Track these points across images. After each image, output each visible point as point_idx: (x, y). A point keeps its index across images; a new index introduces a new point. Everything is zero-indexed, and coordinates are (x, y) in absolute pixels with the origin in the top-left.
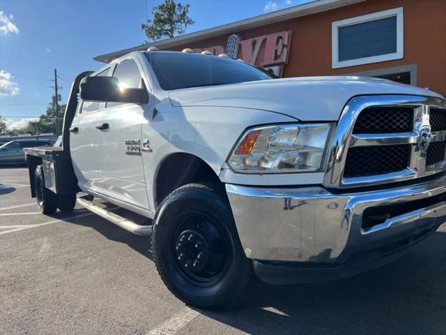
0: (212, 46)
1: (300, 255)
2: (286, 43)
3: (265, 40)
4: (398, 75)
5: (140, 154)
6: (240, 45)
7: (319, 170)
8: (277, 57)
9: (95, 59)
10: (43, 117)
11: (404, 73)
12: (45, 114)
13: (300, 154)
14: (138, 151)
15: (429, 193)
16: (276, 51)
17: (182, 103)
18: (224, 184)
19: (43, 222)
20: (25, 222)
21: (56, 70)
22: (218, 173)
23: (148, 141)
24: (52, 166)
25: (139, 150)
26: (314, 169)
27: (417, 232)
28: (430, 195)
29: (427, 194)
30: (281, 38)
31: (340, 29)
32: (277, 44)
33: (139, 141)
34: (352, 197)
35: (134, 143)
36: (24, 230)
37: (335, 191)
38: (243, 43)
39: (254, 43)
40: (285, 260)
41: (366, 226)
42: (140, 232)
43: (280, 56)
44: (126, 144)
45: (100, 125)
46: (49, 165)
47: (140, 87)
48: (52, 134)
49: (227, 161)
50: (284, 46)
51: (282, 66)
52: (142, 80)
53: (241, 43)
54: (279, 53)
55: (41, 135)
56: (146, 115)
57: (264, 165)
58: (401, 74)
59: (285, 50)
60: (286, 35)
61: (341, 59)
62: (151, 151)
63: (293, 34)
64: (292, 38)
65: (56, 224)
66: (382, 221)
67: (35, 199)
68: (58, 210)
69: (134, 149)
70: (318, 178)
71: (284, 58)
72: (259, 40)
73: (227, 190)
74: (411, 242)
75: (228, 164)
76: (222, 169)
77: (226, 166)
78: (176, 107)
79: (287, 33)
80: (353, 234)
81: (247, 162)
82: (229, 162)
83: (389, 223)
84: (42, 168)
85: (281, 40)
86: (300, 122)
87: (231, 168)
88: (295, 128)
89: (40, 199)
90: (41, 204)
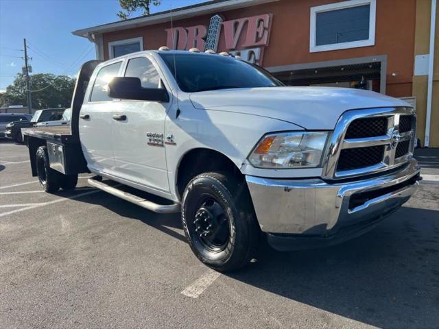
0: (195, 25)
1: (300, 229)
2: (267, 26)
3: (247, 22)
4: (370, 64)
5: (163, 146)
6: (222, 26)
7: (318, 167)
8: (258, 39)
9: (74, 33)
10: (10, 88)
11: (376, 63)
12: (13, 85)
13: (304, 154)
14: (160, 143)
15: (397, 181)
16: (258, 33)
17: (205, 106)
18: (244, 175)
19: (51, 200)
20: (33, 200)
21: (25, 40)
22: (239, 167)
23: (172, 136)
24: (60, 149)
25: (163, 142)
26: (315, 165)
27: (386, 211)
28: (398, 182)
29: (395, 182)
30: (262, 20)
31: (319, 15)
32: (258, 27)
33: (162, 135)
34: (343, 186)
35: (158, 136)
36: (37, 208)
37: (330, 182)
38: (225, 24)
39: (236, 25)
40: (291, 232)
41: (351, 208)
42: (161, 211)
43: (261, 38)
44: (148, 136)
45: (119, 116)
46: (56, 147)
47: (160, 87)
48: (22, 106)
49: (247, 158)
50: (265, 29)
51: (263, 48)
52: (161, 80)
53: (223, 23)
54: (260, 36)
55: (10, 107)
56: (168, 113)
57: (275, 161)
58: (373, 63)
59: (266, 33)
60: (267, 18)
61: (318, 44)
62: (175, 144)
63: (274, 17)
64: (273, 21)
65: (65, 201)
66: (362, 204)
67: (37, 177)
68: (60, 189)
69: (156, 140)
70: (318, 172)
71: (264, 41)
72: (241, 22)
73: (247, 180)
74: (381, 217)
75: (249, 161)
76: (243, 164)
77: (247, 162)
78: (199, 109)
79: (267, 16)
80: (343, 214)
81: (263, 159)
82: (250, 158)
83: (368, 204)
84: (45, 150)
85: (262, 23)
86: (306, 130)
87: (251, 164)
88: (300, 135)
89: (42, 178)
90: (44, 183)
